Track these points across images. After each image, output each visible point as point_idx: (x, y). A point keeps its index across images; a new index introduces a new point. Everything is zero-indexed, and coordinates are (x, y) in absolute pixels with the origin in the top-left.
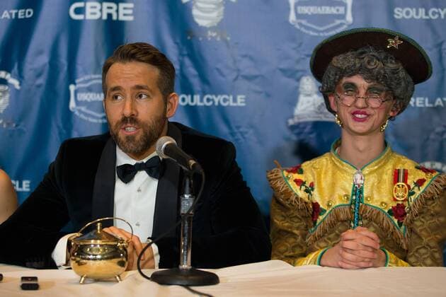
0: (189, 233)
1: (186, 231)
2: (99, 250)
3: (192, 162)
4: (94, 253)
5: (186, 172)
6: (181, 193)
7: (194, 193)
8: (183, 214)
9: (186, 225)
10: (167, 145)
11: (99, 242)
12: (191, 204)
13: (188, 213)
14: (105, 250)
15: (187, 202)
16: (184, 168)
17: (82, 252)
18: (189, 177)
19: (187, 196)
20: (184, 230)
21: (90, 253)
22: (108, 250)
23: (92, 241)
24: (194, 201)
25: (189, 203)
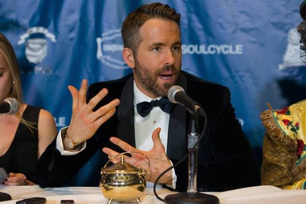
0: (195, 163)
1: (193, 162)
2: (123, 178)
3: (197, 107)
4: (119, 180)
5: (192, 114)
6: (188, 131)
7: (198, 132)
8: (190, 149)
9: (193, 157)
10: (177, 93)
11: (122, 172)
12: (196, 140)
13: (194, 148)
14: (127, 178)
15: (193, 139)
16: (190, 112)
17: (109, 179)
18: (195, 119)
19: (193, 134)
20: (191, 161)
21: (115, 181)
22: (130, 178)
23: (117, 171)
24: (199, 137)
25: (194, 140)
